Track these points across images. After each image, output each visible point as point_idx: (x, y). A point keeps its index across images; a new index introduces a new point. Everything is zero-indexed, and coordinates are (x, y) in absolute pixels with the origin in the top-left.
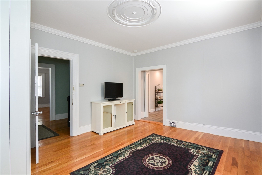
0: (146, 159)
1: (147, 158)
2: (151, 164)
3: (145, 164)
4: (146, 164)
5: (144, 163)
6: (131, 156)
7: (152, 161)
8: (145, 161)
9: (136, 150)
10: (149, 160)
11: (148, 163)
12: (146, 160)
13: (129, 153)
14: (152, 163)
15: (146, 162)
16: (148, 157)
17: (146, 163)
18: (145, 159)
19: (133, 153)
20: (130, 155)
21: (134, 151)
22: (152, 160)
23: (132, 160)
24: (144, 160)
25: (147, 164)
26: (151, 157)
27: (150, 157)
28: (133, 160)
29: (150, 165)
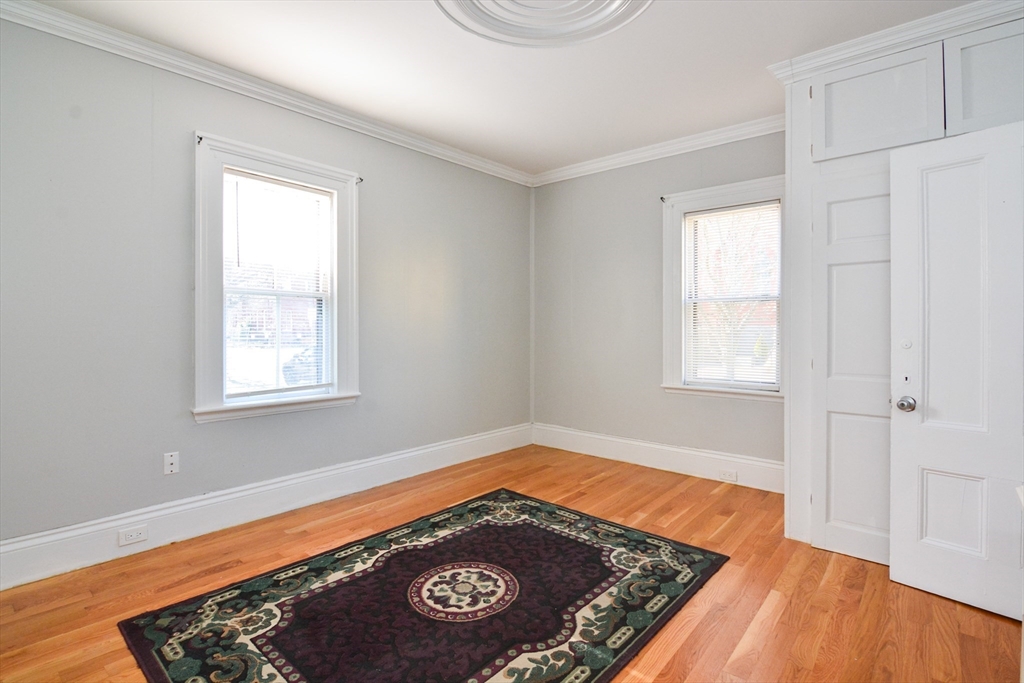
0: (503, 596)
1: (498, 602)
2: (489, 578)
3: (512, 580)
4: (507, 578)
5: (515, 584)
6: (563, 608)
7: (481, 590)
8: (507, 589)
9: (549, 647)
10: (493, 593)
11: (501, 582)
12: (506, 594)
13: (580, 628)
14: (484, 581)
15: (507, 585)
16: (490, 607)
17: (506, 582)
18: (507, 598)
19: (560, 624)
20: (573, 615)
21: (558, 638)
22: (480, 593)
23: (560, 591)
24: (513, 595)
25: (503, 578)
26: (481, 605)
27: (486, 605)
28: (553, 591)
29: (494, 576)
